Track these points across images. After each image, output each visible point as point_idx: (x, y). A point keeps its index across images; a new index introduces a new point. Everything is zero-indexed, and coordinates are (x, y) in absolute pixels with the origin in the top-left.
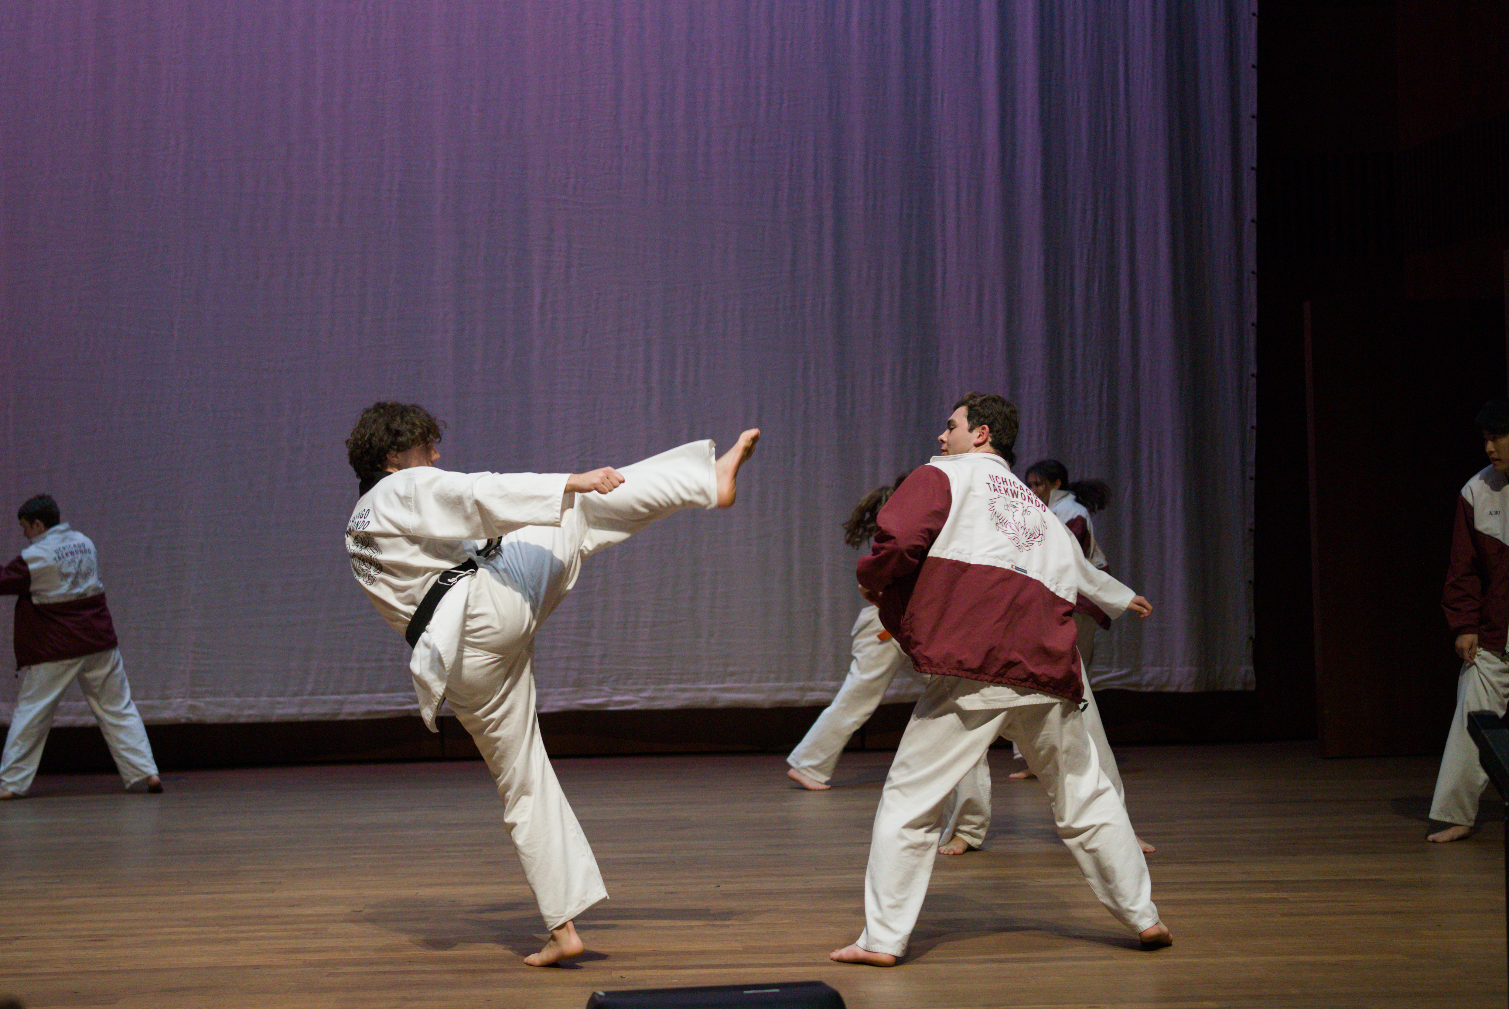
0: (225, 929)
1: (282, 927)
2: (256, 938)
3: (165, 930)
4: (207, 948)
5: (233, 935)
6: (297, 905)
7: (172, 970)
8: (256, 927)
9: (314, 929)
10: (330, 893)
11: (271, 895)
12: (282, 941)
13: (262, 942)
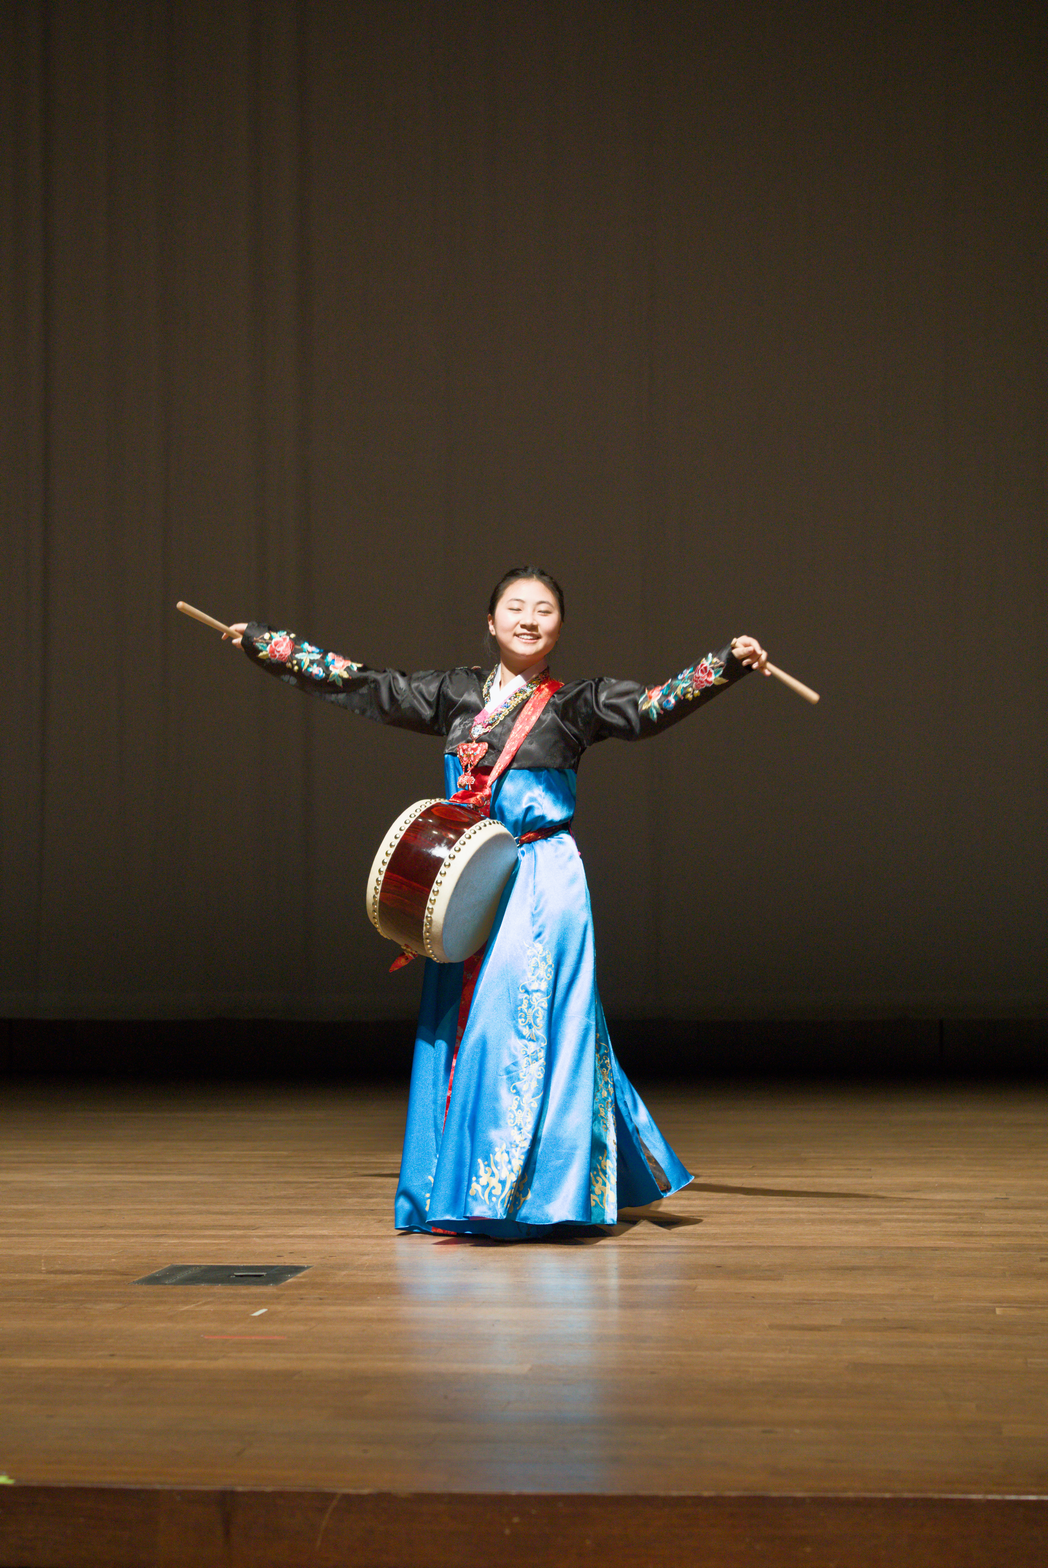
0: (850, 1211)
1: (922, 1210)
2: (899, 1220)
3: (770, 1209)
4: (846, 1228)
5: (867, 1217)
6: (917, 1191)
7: (824, 1248)
8: (888, 1210)
9: (967, 1214)
10: (944, 1180)
11: (869, 1181)
12: (940, 1224)
13: (910, 1224)
